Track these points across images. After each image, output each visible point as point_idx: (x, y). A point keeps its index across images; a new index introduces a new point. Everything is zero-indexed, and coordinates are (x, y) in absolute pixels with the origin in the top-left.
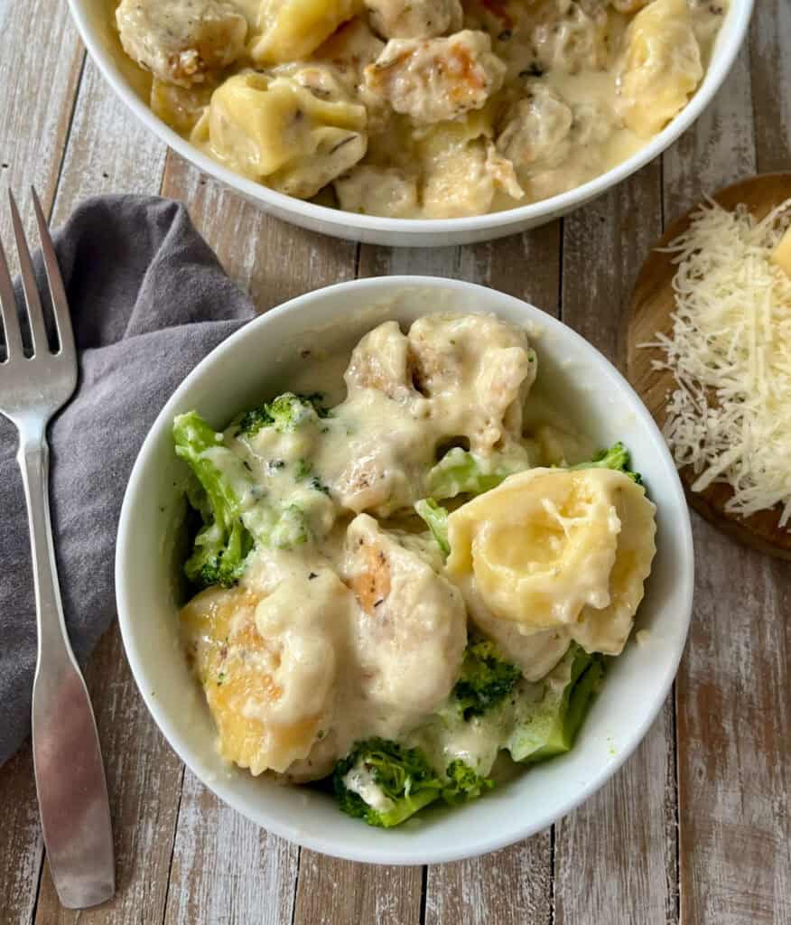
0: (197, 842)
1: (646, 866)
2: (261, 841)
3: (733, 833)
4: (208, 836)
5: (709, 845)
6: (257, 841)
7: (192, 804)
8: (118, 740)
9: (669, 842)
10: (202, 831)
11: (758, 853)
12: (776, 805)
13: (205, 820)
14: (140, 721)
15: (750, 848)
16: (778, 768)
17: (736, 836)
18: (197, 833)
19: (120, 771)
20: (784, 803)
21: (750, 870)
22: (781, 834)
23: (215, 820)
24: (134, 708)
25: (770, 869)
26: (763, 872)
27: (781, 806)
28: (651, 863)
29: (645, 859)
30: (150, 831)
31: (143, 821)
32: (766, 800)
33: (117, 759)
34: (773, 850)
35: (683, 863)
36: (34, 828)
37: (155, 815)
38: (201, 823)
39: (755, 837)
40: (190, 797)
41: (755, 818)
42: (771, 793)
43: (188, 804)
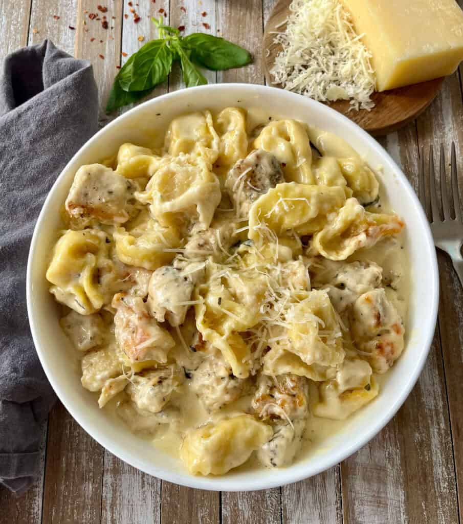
0: (113, 490)
1: (325, 487)
2: (142, 488)
3: (367, 468)
4: (118, 487)
5: (355, 475)
6: (140, 488)
7: (109, 474)
8: (71, 446)
9: (336, 474)
10: (115, 485)
11: (379, 477)
12: (387, 453)
13: (116, 480)
14: (81, 436)
15: (375, 475)
16: (387, 436)
17: (368, 470)
18: (113, 487)
19: (74, 461)
20: (391, 452)
21: (376, 485)
22: (389, 466)
23: (120, 480)
24: (78, 431)
25: (385, 484)
26: (381, 486)
27: (389, 453)
28: (327, 485)
29: (325, 483)
30: (91, 487)
31: (87, 483)
32: (382, 452)
33: (72, 455)
34: (386, 475)
35: (343, 485)
36: (37, 489)
37: (92, 480)
38: (114, 482)
39: (377, 469)
40: (108, 470)
41: (377, 460)
42: (384, 447)
43: (107, 473)
